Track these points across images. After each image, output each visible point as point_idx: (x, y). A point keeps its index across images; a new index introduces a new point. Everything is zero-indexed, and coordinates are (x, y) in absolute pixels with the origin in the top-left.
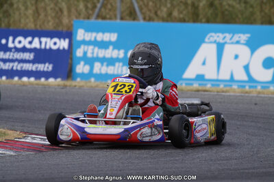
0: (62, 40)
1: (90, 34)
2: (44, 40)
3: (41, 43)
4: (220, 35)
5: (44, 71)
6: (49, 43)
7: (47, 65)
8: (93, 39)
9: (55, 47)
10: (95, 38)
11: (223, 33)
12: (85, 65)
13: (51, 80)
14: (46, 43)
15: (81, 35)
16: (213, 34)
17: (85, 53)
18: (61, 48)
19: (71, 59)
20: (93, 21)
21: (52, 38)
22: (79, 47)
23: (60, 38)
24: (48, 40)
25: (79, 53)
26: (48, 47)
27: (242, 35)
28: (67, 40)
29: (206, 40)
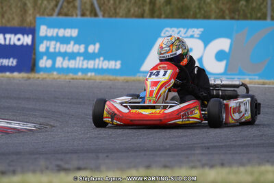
0: (26, 36)
1: (52, 30)
2: (8, 36)
3: (5, 39)
4: (175, 30)
5: (8, 66)
6: (13, 39)
7: (11, 60)
8: (55, 35)
9: (18, 43)
10: (57, 34)
11: (178, 28)
12: (47, 59)
13: (16, 74)
14: (10, 39)
15: (43, 31)
16: (169, 29)
17: (48, 48)
18: (25, 44)
19: (35, 54)
20: (55, 17)
21: (16, 34)
22: (42, 43)
23: (23, 34)
24: (13, 36)
25: (42, 48)
26: (12, 43)
27: (196, 30)
28: (30, 36)
29: (162, 35)
